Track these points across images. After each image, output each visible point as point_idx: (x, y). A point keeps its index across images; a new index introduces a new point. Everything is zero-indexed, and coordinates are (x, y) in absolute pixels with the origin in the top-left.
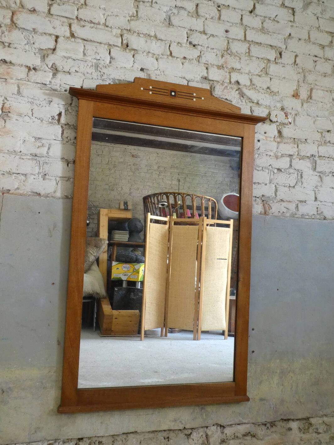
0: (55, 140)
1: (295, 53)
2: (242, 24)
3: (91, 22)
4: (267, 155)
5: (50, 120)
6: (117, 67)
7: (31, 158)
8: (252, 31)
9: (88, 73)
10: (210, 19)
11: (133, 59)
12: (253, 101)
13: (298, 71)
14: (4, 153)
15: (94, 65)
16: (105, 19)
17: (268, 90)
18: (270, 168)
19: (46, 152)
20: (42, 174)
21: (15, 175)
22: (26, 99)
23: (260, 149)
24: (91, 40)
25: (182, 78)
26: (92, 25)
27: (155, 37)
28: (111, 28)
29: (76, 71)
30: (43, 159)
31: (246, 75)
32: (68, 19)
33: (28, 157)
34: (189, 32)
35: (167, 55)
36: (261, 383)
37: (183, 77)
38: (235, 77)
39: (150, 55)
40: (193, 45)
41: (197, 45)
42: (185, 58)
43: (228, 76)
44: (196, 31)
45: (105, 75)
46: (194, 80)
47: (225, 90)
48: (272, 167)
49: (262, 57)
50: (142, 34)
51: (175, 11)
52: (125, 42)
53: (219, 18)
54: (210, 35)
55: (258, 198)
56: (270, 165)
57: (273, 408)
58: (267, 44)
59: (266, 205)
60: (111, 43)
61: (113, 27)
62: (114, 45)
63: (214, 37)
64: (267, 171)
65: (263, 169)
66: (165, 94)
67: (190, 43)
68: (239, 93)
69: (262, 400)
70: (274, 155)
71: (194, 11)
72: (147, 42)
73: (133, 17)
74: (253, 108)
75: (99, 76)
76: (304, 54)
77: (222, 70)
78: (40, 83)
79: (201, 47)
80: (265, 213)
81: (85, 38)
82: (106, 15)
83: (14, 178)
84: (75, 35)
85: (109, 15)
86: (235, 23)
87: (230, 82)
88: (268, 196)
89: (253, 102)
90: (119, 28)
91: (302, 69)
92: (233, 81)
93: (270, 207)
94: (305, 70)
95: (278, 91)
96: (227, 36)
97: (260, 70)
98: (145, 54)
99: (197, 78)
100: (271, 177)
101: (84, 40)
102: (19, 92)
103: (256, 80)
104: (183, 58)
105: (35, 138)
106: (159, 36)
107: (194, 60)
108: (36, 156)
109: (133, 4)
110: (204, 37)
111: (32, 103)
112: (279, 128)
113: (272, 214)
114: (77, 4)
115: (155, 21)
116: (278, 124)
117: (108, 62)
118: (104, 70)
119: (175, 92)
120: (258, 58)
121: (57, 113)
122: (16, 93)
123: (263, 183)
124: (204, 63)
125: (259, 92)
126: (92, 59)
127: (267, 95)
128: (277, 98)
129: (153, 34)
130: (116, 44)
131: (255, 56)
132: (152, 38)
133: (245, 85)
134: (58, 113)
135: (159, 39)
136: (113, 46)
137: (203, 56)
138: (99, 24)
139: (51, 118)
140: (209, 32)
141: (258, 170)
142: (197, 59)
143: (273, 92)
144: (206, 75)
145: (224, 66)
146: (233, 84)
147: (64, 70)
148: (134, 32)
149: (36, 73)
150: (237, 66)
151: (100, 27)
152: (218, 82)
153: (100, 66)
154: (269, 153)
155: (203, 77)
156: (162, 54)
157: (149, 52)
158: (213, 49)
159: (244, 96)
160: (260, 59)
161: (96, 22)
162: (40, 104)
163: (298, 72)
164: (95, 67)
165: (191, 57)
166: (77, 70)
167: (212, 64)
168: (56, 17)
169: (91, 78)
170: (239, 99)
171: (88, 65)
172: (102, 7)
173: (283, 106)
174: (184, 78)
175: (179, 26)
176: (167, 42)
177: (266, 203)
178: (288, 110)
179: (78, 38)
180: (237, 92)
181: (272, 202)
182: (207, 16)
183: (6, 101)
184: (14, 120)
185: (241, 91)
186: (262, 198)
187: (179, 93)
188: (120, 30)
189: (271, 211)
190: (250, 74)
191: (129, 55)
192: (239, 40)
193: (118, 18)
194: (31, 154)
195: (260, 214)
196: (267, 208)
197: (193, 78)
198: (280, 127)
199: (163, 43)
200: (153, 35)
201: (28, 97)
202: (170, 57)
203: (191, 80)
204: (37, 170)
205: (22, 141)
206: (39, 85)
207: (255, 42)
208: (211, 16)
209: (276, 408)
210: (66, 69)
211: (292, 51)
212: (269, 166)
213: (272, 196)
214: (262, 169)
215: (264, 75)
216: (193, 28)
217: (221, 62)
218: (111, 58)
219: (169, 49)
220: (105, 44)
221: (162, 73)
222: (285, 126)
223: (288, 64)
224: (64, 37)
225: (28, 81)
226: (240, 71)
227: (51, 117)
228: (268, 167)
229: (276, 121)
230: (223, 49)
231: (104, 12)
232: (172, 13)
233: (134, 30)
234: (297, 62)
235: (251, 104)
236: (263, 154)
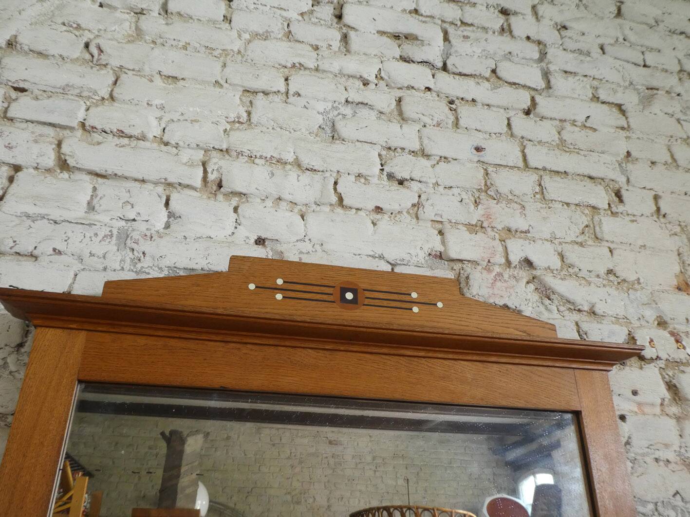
1: (652, 191)
2: (512, 135)
3: (121, 134)
4: (657, 460)
6: (185, 238)
8: (539, 147)
9: (92, 255)
10: (434, 126)
11: (235, 216)
12: (580, 307)
13: (671, 230)
15: (115, 232)
16: (162, 128)
17: (612, 278)
18: (678, 502)
23: (634, 441)
24: (116, 175)
25: (374, 257)
26: (126, 141)
27: (298, 164)
28: (177, 146)
29: (54, 250)
31: (548, 245)
32: (58, 129)
34: (384, 153)
35: (331, 205)
37: (377, 255)
38: (518, 250)
39: (283, 205)
40: (398, 180)
41: (407, 180)
42: (378, 210)
43: (500, 249)
44: (403, 149)
45: (147, 258)
46: (409, 261)
47: (499, 284)
48: (683, 499)
49: (577, 202)
50: (261, 157)
51: (348, 110)
52: (212, 177)
53: (457, 124)
54: (438, 158)
56: (677, 493)
58: (581, 173)
60: (172, 179)
61: (181, 143)
62: (180, 184)
63: (449, 162)
65: (660, 509)
66: (325, 297)
67: (390, 176)
68: (536, 289)
70: (678, 458)
71: (393, 111)
72: (273, 174)
73: (237, 125)
74: (585, 327)
75: (128, 260)
76: (672, 193)
77: (480, 235)
79: (419, 185)
81: (98, 171)
82: (165, 119)
84: (71, 162)
85: (173, 121)
86: (495, 134)
87: (508, 263)
89: (579, 311)
90: (198, 145)
91: (680, 225)
92: (515, 258)
94: (686, 226)
95: (639, 279)
96: (482, 159)
97: (578, 232)
98: (269, 203)
99: (417, 256)
101: (98, 175)
103: (573, 255)
104: (373, 210)
106: (306, 161)
107: (405, 213)
109: (240, 99)
110: (423, 161)
112: (667, 376)
114: (89, 98)
115: (295, 131)
116: (661, 363)
117: (160, 225)
118: (145, 246)
119: (354, 291)
120: (568, 204)
124: (432, 221)
125: (590, 283)
126: (111, 219)
127: (613, 291)
128: (641, 295)
129: (290, 158)
130: (186, 181)
131: (559, 199)
132: (288, 167)
133: (549, 268)
135: (307, 169)
136: (179, 188)
137: (427, 205)
138: (143, 138)
140: (435, 150)
142: (411, 212)
143: (624, 280)
144: (440, 248)
145: (485, 224)
146: (515, 267)
147: (16, 249)
148: (240, 154)
150: (520, 223)
151: (147, 144)
152: (475, 263)
153: (135, 235)
154: (664, 454)
155: (434, 253)
156: (316, 203)
157: (280, 199)
158: (451, 187)
159: (552, 297)
160: (573, 207)
161: (136, 132)
163: (673, 232)
164: (119, 237)
165: (396, 207)
166: (61, 247)
167: (454, 221)
168: (24, 125)
169: (101, 267)
170: (539, 304)
171: (96, 235)
172: (157, 102)
173: (660, 316)
174: (381, 257)
175: (358, 141)
176: (327, 174)
178: (676, 326)
179: (79, 169)
180: (532, 287)
182: (427, 120)
185: (541, 282)
187: (368, 294)
188: (203, 152)
190: (556, 242)
191: (223, 207)
192: (512, 168)
193: (196, 125)
197: (407, 257)
198: (670, 374)
199: (318, 177)
200: (291, 160)
202: (339, 210)
203: (399, 262)
207: (551, 171)
208: (436, 119)
210: (26, 246)
211: (644, 188)
215: (590, 242)
216: (393, 145)
217: (476, 215)
218: (171, 215)
219: (335, 189)
220: (156, 183)
221: (318, 247)
222: (682, 368)
223: (642, 215)
224: (36, 168)
226: (528, 234)
229: (654, 357)
230: (476, 187)
231: (159, 113)
232: (339, 114)
233: (239, 150)
234: (663, 211)
235: (576, 316)
236: (648, 459)
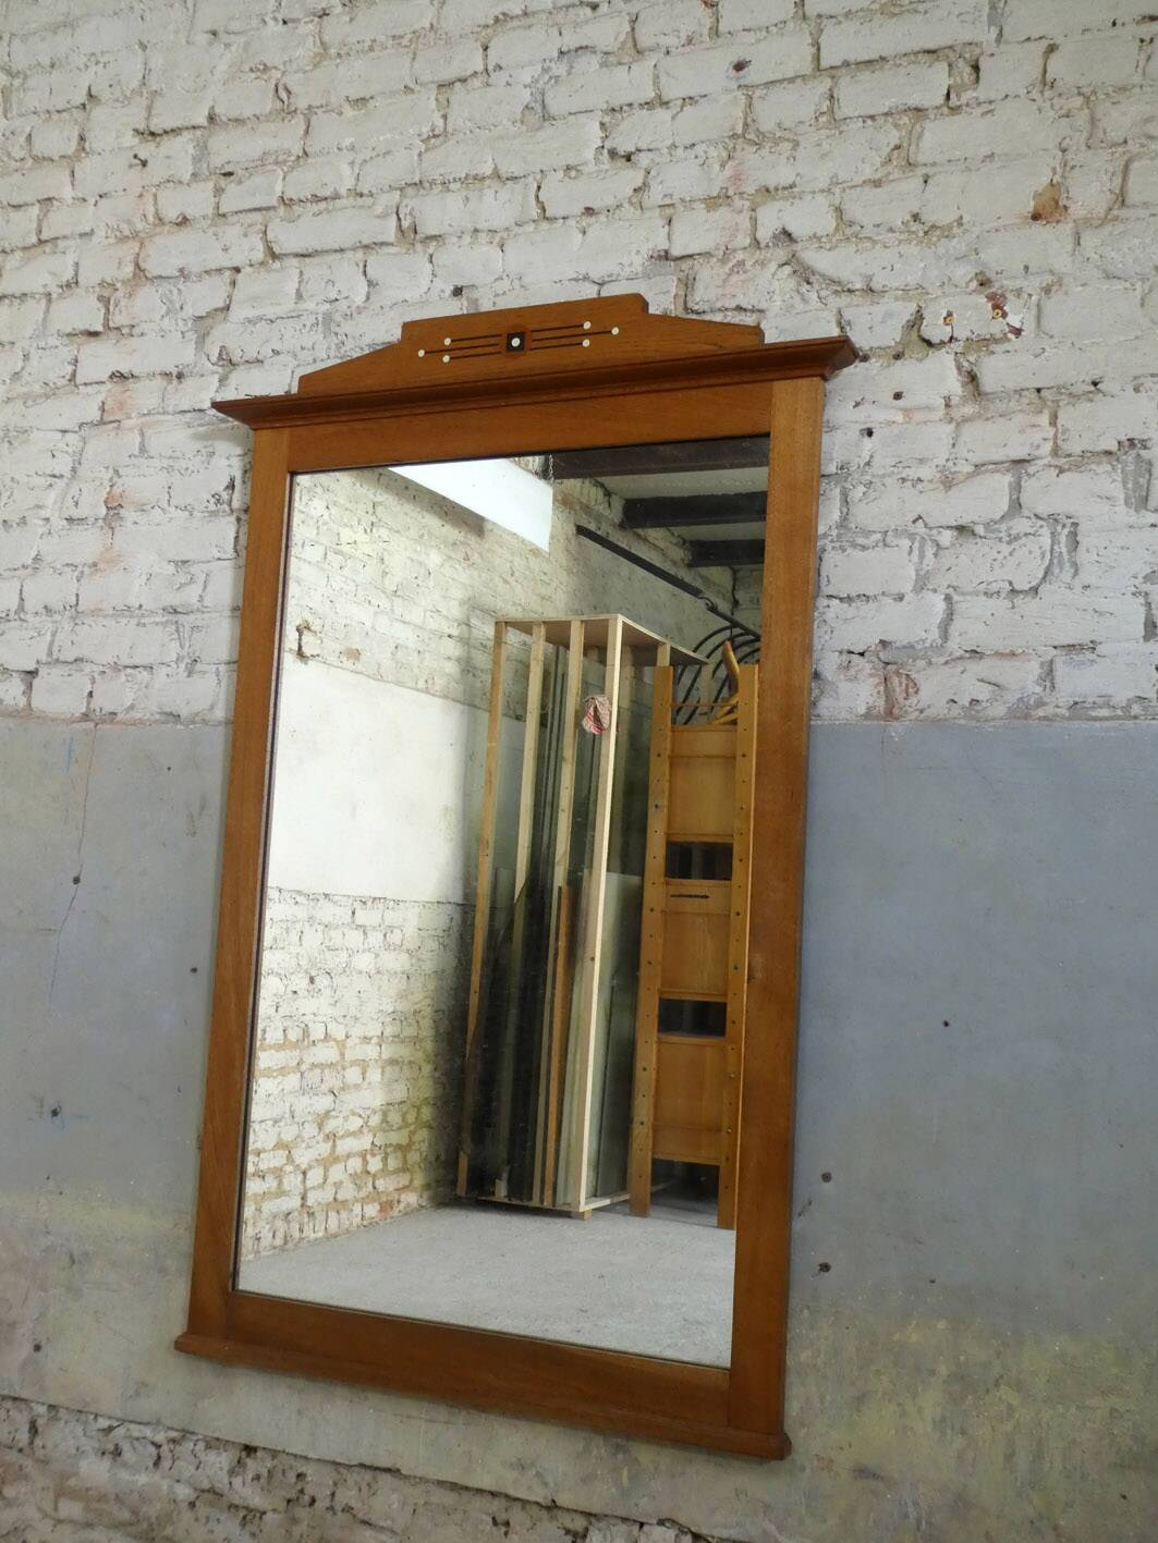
0: (219, 559)
1: (1044, 40)
2: (804, 17)
3: (317, 199)
4: (904, 480)
5: (212, 507)
6: (382, 307)
7: (165, 619)
8: (846, 24)
9: (303, 348)
10: (683, 46)
11: (429, 266)
12: (850, 286)
13: (1061, 108)
14: (105, 617)
15: (320, 319)
16: (355, 175)
17: (915, 227)
18: (920, 528)
19: (198, 598)
20: (187, 660)
21: (129, 671)
22: (156, 462)
23: (876, 462)
24: (316, 251)
25: (577, 280)
26: (322, 205)
27: (496, 175)
28: (371, 195)
29: (273, 351)
30: (192, 617)
31: (820, 198)
32: (264, 212)
33: (158, 619)
34: (607, 119)
35: (534, 221)
36: (861, 1400)
37: (581, 277)
38: (771, 219)
39: (483, 237)
40: (623, 157)
41: (632, 153)
42: (589, 211)
43: (747, 224)
44: (630, 105)
45: (350, 339)
46: (619, 275)
47: (734, 278)
48: (926, 525)
49: (886, 110)
50: (455, 180)
51: (560, 69)
52: (406, 224)
53: (715, 32)
54: (680, 102)
55: (862, 654)
56: (920, 517)
57: (919, 1522)
58: (909, 50)
59: (896, 680)
60: (366, 241)
61: (374, 190)
62: (375, 244)
63: (697, 102)
64: (905, 543)
65: (888, 539)
66: (490, 349)
67: (613, 154)
68: (793, 272)
69: (862, 1472)
70: (938, 475)
71: (624, 43)
72: (467, 198)
73: (433, 140)
74: (847, 315)
75: (333, 347)
76: (1085, 31)
77: (723, 209)
78: (189, 411)
79: (650, 155)
80: (889, 714)
81: (300, 251)
82: (358, 161)
83: (123, 678)
84: (277, 250)
85: (365, 161)
86: (776, 25)
87: (756, 243)
88: (904, 643)
89: (850, 291)
90: (390, 186)
91: (1079, 94)
92: (764, 234)
93: (912, 687)
94: (1094, 92)
95: (961, 218)
96: (743, 82)
97: (878, 160)
98: (467, 239)
99: (630, 265)
100: (924, 565)
101: (303, 256)
102: (143, 449)
103: (864, 208)
104: (583, 214)
105: (176, 563)
106: (504, 171)
107: (626, 205)
108: (176, 612)
109: (437, 100)
110: (661, 114)
111: (169, 469)
112: (966, 364)
113: (917, 713)
114: (285, 161)
115: (496, 126)
116: (957, 347)
117: (359, 299)
118: (347, 327)
119: (521, 335)
120: (872, 117)
121: (226, 484)
122: (136, 452)
123: (883, 593)
124: (660, 206)
125: (875, 242)
126: (318, 304)
127: (912, 250)
128: (957, 245)
129: (487, 170)
130: (379, 239)
131: (856, 114)
132: (487, 182)
133: (815, 236)
134: (226, 481)
135: (508, 179)
136: (376, 247)
137: (653, 184)
138: (336, 196)
139: (213, 500)
140: (673, 92)
141: (864, 548)
142: (634, 200)
143: (934, 227)
144: (664, 245)
145: (730, 193)
146: (767, 246)
147: (245, 358)
148: (432, 183)
149: (181, 386)
150: (783, 175)
151: (344, 201)
152: (707, 255)
153: (337, 317)
154: (912, 473)
155: (655, 255)
156: (517, 224)
157: (476, 230)
158: (694, 145)
159: (812, 279)
160: (881, 120)
161: (330, 191)
162: (187, 469)
163: (1063, 112)
164: (324, 324)
165: (610, 201)
166: (277, 347)
167: (688, 199)
168: (235, 218)
169: (310, 359)
170: (793, 294)
171: (304, 325)
172: (347, 142)
173: (981, 273)
174: (586, 278)
175: (570, 114)
176: (530, 179)
177: (898, 674)
178: (1005, 282)
179: (285, 255)
180: (786, 270)
181: (921, 663)
182: (671, 41)
183: (115, 479)
184: (129, 524)
185: (800, 263)
186: (881, 655)
187: (536, 335)
188: (399, 192)
189: (913, 700)
190: (837, 190)
191: (419, 259)
192: (792, 80)
193: (389, 158)
194: (164, 610)
195: (868, 715)
196: (898, 689)
197: (616, 270)
198: (972, 359)
199: (518, 187)
200: (489, 172)
201: (160, 455)
202: (545, 225)
203: (606, 279)
204: (174, 649)
205: (144, 578)
206: (188, 415)
207: (857, 64)
208: (683, 35)
209: (929, 1524)
210: (251, 354)
211: (1029, 39)
212: (914, 522)
213: (924, 641)
214: (884, 540)
215: (897, 175)
216: (616, 104)
217: (719, 179)
218: (370, 284)
219: (537, 197)
220: (354, 249)
221: (516, 282)
222: (993, 347)
223: (1007, 96)
224: (251, 265)
225: (164, 413)
226: (794, 190)
227: (213, 496)
228: (912, 529)
229: (947, 340)
230: (726, 135)
231: (350, 156)
232: (551, 78)
233: (430, 179)
234: (1049, 77)
235: (836, 302)
236: (888, 481)
